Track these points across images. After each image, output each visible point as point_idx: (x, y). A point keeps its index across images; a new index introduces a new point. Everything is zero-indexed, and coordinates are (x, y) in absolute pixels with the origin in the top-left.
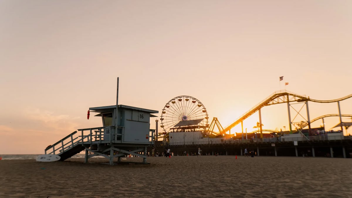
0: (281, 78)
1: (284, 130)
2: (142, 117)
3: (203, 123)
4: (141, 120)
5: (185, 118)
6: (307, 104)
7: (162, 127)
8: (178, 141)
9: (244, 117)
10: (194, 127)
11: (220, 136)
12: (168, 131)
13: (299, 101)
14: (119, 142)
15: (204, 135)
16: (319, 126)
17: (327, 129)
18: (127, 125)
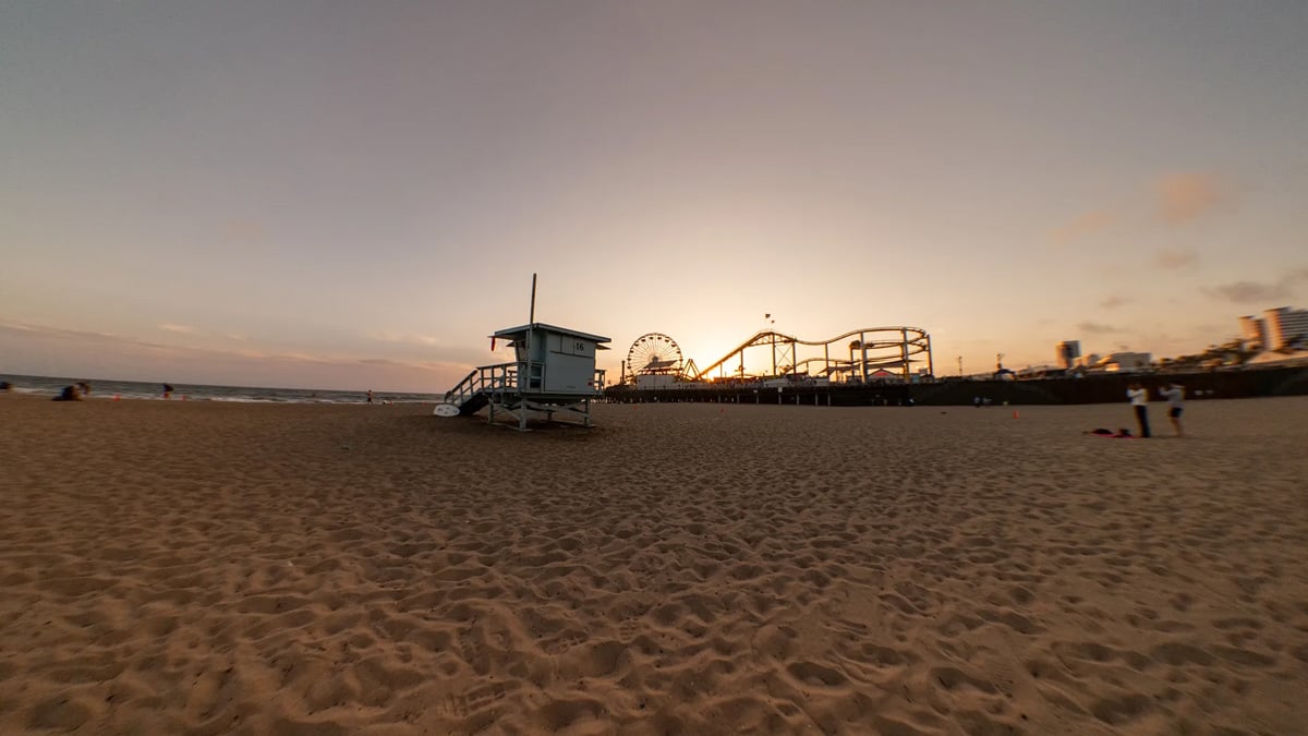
0: (768, 316)
1: (766, 374)
2: (581, 348)
3: (677, 365)
4: (577, 352)
5: (655, 358)
6: (793, 345)
7: (629, 368)
8: (649, 385)
9: (724, 360)
10: (666, 370)
11: (695, 380)
12: (636, 373)
13: (785, 342)
14: (535, 391)
15: (678, 378)
16: (802, 371)
17: (811, 374)
18: (552, 360)
